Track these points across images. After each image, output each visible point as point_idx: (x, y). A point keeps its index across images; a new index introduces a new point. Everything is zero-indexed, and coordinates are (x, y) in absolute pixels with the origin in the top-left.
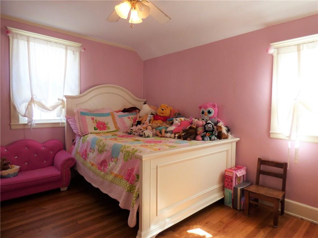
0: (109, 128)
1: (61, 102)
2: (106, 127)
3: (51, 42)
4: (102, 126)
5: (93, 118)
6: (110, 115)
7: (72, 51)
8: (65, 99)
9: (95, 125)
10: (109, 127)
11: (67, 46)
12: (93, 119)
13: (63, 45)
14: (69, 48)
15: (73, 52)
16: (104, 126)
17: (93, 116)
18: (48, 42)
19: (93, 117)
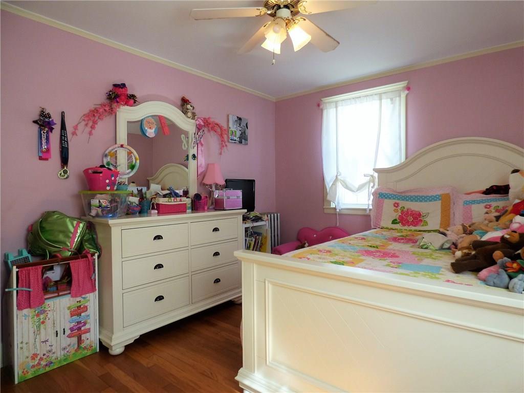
0: (426, 224)
1: (368, 179)
2: (421, 221)
3: (360, 97)
4: (411, 219)
5: (398, 204)
6: (440, 200)
7: (389, 100)
8: (376, 175)
9: (396, 215)
10: (427, 222)
11: (380, 94)
12: (396, 205)
13: (376, 94)
14: (384, 96)
15: (392, 99)
16: (415, 218)
17: (398, 199)
18: (357, 99)
19: (397, 201)
